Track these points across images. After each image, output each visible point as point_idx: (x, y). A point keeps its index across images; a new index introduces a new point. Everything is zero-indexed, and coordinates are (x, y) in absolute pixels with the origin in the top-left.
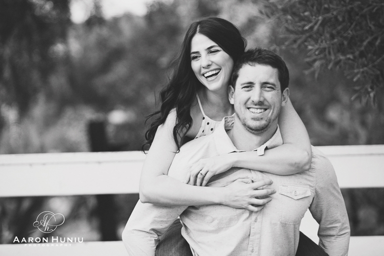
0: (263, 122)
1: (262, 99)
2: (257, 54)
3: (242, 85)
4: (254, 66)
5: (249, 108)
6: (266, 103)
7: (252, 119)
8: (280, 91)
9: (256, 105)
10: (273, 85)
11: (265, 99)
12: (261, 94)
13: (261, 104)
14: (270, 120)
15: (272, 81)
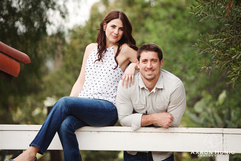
0: (153, 76)
1: (151, 67)
2: (148, 47)
3: (142, 60)
4: (147, 52)
5: (146, 71)
6: (153, 68)
7: (148, 75)
8: (159, 62)
9: (149, 69)
10: (156, 60)
11: (152, 67)
12: (151, 64)
13: (151, 69)
14: (155, 75)
15: (155, 58)
